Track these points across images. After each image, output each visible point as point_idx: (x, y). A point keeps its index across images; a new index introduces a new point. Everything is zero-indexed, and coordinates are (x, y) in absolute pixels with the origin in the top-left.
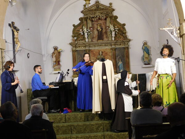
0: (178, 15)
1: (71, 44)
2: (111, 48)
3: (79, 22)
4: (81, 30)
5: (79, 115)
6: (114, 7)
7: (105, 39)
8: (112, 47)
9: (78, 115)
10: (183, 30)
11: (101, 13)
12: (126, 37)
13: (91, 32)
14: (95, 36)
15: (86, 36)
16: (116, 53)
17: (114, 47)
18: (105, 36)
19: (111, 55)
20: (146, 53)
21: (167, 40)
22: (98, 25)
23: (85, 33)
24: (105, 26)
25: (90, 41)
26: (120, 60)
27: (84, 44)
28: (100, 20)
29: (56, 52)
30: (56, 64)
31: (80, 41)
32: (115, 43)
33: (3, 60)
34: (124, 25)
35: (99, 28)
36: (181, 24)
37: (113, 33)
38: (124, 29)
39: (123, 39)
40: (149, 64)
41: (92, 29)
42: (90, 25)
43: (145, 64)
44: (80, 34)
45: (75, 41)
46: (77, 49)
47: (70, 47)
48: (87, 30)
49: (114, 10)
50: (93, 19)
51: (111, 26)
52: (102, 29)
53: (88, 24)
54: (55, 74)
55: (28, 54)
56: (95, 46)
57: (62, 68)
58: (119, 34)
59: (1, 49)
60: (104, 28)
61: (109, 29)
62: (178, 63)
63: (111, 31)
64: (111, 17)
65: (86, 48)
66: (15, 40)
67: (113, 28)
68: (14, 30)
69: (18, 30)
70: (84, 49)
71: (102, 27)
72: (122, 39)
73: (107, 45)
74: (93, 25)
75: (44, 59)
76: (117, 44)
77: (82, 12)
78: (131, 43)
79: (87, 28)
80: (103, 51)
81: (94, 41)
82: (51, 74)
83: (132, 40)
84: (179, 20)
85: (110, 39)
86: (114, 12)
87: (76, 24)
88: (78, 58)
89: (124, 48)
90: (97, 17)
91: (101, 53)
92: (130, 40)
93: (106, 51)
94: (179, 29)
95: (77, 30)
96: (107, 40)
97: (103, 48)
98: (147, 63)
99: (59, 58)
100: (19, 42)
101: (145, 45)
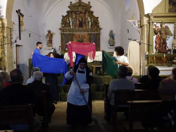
0: (140, 11)
1: (60, 29)
3: (67, 14)
4: (68, 20)
6: (91, 4)
7: (84, 27)
8: (89, 33)
10: (143, 22)
11: (82, 9)
12: (98, 27)
13: (75, 22)
14: (77, 24)
15: (71, 24)
16: (91, 37)
17: (90, 33)
18: (84, 25)
19: (87, 38)
20: (112, 38)
21: (128, 30)
22: (80, 17)
23: (70, 22)
24: (85, 18)
25: (74, 28)
27: (69, 29)
28: (81, 14)
29: (50, 34)
30: (49, 43)
31: (66, 27)
32: (91, 30)
33: (11, 37)
34: (98, 18)
35: (80, 19)
36: (142, 18)
37: (90, 23)
38: (98, 21)
40: (113, 46)
41: (75, 19)
42: (74, 16)
43: (111, 46)
44: (67, 22)
45: (63, 27)
46: (64, 33)
47: (59, 31)
48: (72, 20)
50: (77, 13)
51: (88, 18)
52: (82, 20)
53: (73, 16)
54: (48, 49)
55: (30, 34)
56: (77, 32)
57: (53, 46)
58: (94, 24)
59: (10, 29)
60: (84, 19)
61: (87, 20)
62: (140, 45)
63: (88, 22)
64: (89, 12)
66: (21, 23)
67: (90, 19)
68: (20, 16)
69: (23, 16)
70: (70, 33)
71: (82, 18)
72: (95, 28)
73: (85, 31)
74: (76, 16)
75: (41, 39)
77: (69, 7)
78: (101, 31)
79: (72, 19)
80: (82, 35)
81: (76, 28)
82: (45, 49)
83: (103, 29)
84: (140, 15)
85: (88, 27)
86: (91, 8)
87: (64, 16)
89: (97, 34)
90: (79, 11)
91: (81, 37)
92: (101, 29)
93: (84, 35)
94: (140, 21)
95: (64, 19)
96: (85, 27)
97: (82, 33)
98: (112, 45)
99: (52, 38)
100: (24, 25)
101: (111, 33)
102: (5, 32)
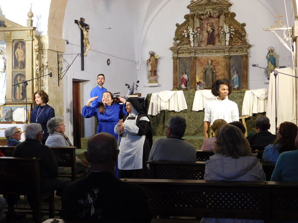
1: (171, 49)
2: (224, 55)
3: (185, 20)
4: (185, 31)
7: (217, 44)
8: (226, 54)
10: (294, 31)
11: (213, 9)
12: (245, 42)
13: (198, 34)
14: (204, 39)
15: (191, 39)
16: (231, 62)
17: (228, 54)
18: (217, 40)
19: (223, 65)
20: (271, 63)
22: (209, 24)
23: (190, 34)
25: (197, 46)
26: (235, 72)
27: (189, 49)
28: (212, 19)
29: (153, 58)
30: (152, 74)
31: (184, 45)
32: (229, 49)
34: (244, 25)
35: (210, 29)
37: (228, 36)
38: (244, 30)
39: (241, 44)
41: (199, 30)
42: (197, 24)
44: (183, 36)
45: (178, 45)
46: (179, 56)
47: (170, 54)
48: (193, 32)
49: (231, 5)
50: (202, 17)
51: (225, 26)
52: (213, 30)
53: (195, 24)
54: (150, 87)
56: (203, 53)
57: (159, 80)
58: (236, 36)
61: (222, 30)
63: (225, 34)
64: (226, 15)
65: (191, 55)
66: (84, 41)
67: (228, 29)
70: (189, 56)
71: (214, 27)
72: (239, 44)
73: (219, 52)
74: (201, 25)
75: (138, 67)
76: (232, 51)
77: (188, 7)
78: (251, 50)
79: (193, 29)
80: (213, 59)
81: (202, 45)
82: (145, 86)
83: (254, 45)
85: (223, 44)
86: (231, 7)
87: (180, 24)
89: (241, 56)
90: (207, 14)
91: (210, 62)
92: (250, 46)
93: (217, 59)
95: (180, 31)
96: (219, 44)
97: (214, 56)
99: (156, 66)
100: (89, 44)
101: (271, 54)
102: (45, 58)
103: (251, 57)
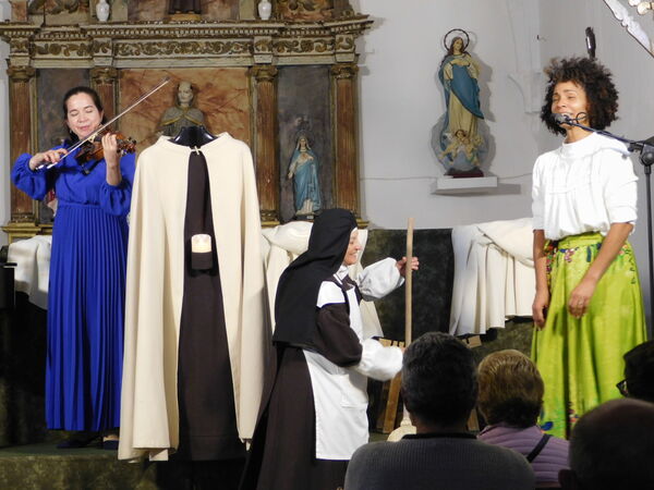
2: (249, 62)
5: (36, 467)
7: (214, 9)
8: (258, 59)
9: (29, 465)
12: (342, 6)
16: (281, 94)
17: (268, 59)
19: (245, 107)
20: (463, 102)
21: (590, 32)
25: (125, 17)
26: (303, 141)
27: (83, 31)
31: (56, 12)
32: (274, 36)
39: (328, 13)
40: (476, 173)
43: (454, 173)
45: (30, 12)
46: (37, 65)
56: (150, 50)
62: (648, 174)
65: (97, 62)
70: (85, 65)
72: (316, 14)
73: (227, 48)
76: (284, 44)
78: (371, 41)
80: (200, 83)
81: (144, 15)
83: (381, 21)
85: (246, 12)
88: (45, 117)
89: (329, 71)
91: (185, 94)
92: (365, 24)
93: (216, 82)
96: (226, 13)
97: (201, 65)
98: (465, 168)
101: (458, 60)
103: (367, 72)
